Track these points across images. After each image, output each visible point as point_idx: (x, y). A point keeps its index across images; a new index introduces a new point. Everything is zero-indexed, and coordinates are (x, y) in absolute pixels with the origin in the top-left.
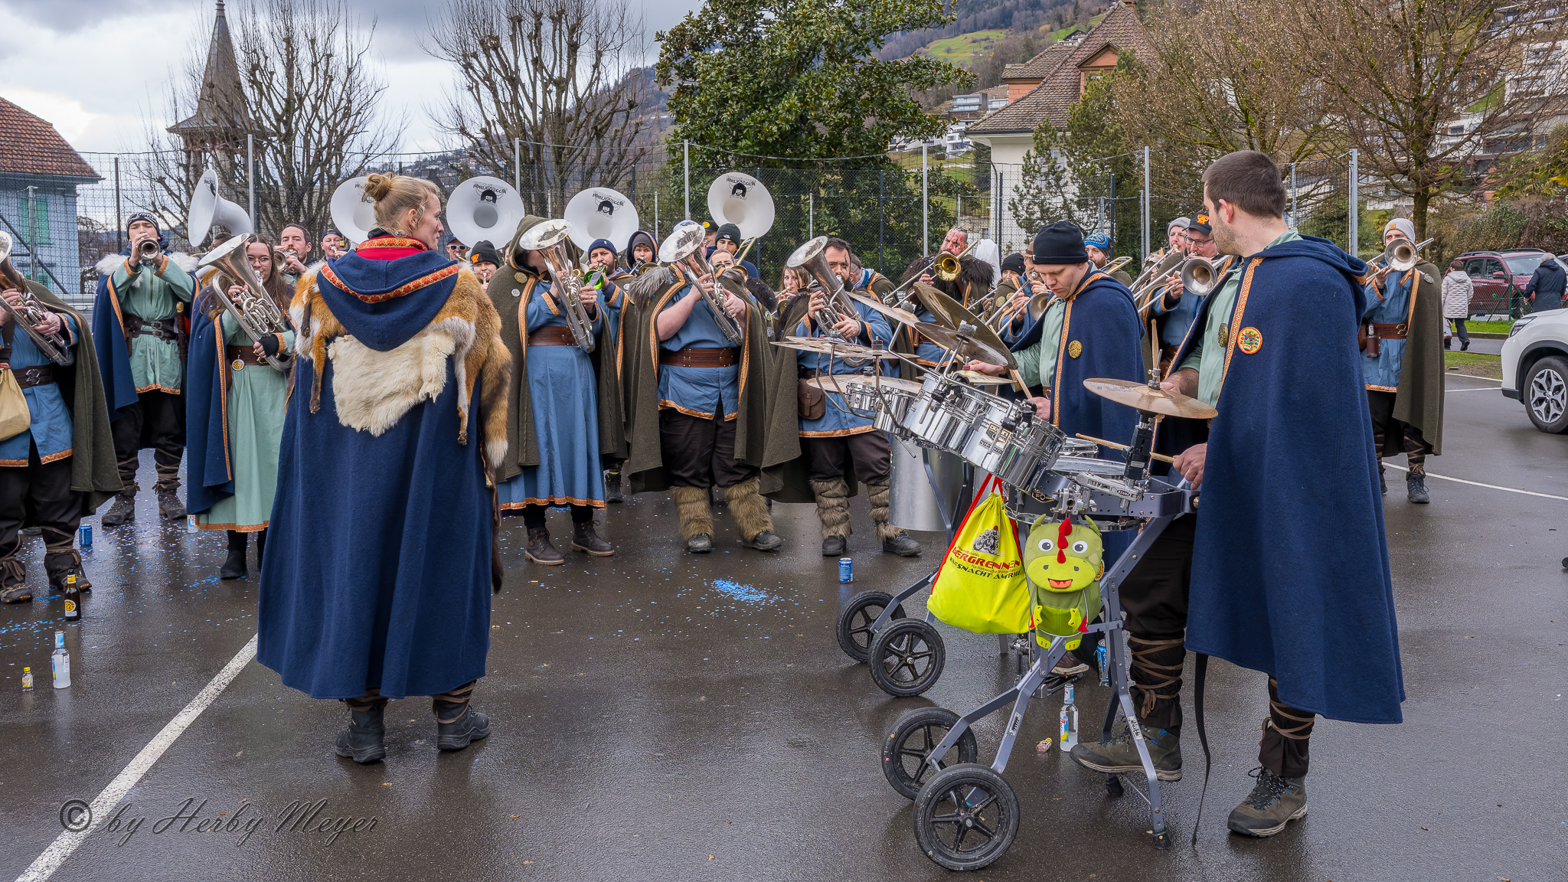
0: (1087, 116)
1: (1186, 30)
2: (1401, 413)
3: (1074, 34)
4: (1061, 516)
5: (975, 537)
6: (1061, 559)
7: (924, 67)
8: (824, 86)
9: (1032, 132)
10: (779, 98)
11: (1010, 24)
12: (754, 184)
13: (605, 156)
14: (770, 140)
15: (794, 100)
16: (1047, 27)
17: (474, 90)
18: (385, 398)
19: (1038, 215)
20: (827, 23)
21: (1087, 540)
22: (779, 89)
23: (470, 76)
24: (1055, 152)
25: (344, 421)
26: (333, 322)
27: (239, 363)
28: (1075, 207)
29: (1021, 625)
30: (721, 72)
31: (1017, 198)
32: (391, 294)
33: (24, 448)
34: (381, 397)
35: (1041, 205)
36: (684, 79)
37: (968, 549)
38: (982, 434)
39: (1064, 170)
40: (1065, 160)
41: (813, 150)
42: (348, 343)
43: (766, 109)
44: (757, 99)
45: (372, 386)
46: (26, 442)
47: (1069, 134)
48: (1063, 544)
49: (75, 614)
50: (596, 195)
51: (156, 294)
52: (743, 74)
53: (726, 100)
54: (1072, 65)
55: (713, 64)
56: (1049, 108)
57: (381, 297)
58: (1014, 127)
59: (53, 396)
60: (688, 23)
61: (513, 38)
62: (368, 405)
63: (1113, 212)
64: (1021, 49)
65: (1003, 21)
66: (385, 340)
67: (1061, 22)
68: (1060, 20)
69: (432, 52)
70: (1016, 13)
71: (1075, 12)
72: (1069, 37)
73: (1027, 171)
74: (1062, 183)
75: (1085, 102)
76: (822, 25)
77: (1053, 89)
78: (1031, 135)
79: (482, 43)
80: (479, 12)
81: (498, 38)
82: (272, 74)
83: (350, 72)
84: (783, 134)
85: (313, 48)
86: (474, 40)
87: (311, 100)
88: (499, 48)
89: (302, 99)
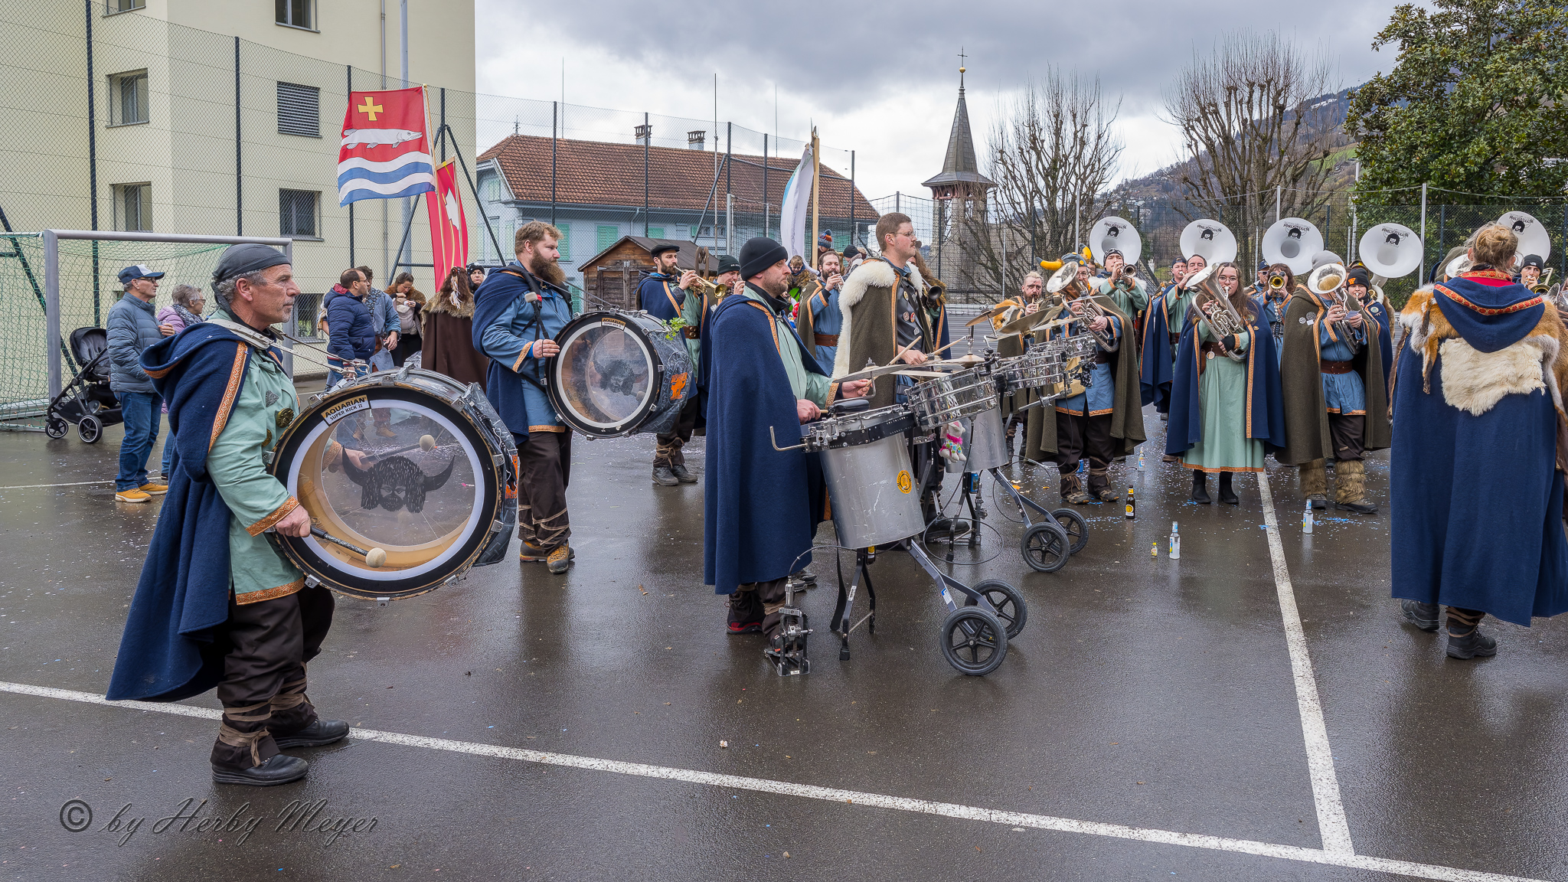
8: (1515, 131)
10: (1465, 144)
12: (1532, 221)
14: (1457, 180)
15: (1483, 145)
17: (1193, 147)
18: (1484, 387)
20: (1522, 75)
22: (1466, 136)
23: (1191, 137)
25: (1450, 402)
26: (1446, 327)
27: (1211, 355)
30: (1411, 122)
32: (1504, 310)
33: (1081, 404)
34: (1481, 386)
36: (1371, 130)
41: (1496, 188)
42: (1459, 344)
43: (1453, 153)
44: (1444, 144)
45: (1475, 378)
46: (1082, 400)
49: (1132, 515)
50: (1384, 230)
51: (1122, 304)
52: (1431, 124)
53: (1416, 147)
55: (1405, 117)
57: (1496, 311)
59: (1103, 372)
60: (1376, 82)
61: (1227, 105)
62: (1470, 391)
66: (1488, 344)
69: (1164, 119)
76: (1517, 77)
79: (1203, 110)
80: (1201, 84)
81: (1216, 105)
82: (1043, 141)
83: (1099, 137)
84: (1469, 174)
85: (1074, 121)
86: (1196, 108)
87: (1071, 160)
88: (1216, 112)
89: (1066, 159)
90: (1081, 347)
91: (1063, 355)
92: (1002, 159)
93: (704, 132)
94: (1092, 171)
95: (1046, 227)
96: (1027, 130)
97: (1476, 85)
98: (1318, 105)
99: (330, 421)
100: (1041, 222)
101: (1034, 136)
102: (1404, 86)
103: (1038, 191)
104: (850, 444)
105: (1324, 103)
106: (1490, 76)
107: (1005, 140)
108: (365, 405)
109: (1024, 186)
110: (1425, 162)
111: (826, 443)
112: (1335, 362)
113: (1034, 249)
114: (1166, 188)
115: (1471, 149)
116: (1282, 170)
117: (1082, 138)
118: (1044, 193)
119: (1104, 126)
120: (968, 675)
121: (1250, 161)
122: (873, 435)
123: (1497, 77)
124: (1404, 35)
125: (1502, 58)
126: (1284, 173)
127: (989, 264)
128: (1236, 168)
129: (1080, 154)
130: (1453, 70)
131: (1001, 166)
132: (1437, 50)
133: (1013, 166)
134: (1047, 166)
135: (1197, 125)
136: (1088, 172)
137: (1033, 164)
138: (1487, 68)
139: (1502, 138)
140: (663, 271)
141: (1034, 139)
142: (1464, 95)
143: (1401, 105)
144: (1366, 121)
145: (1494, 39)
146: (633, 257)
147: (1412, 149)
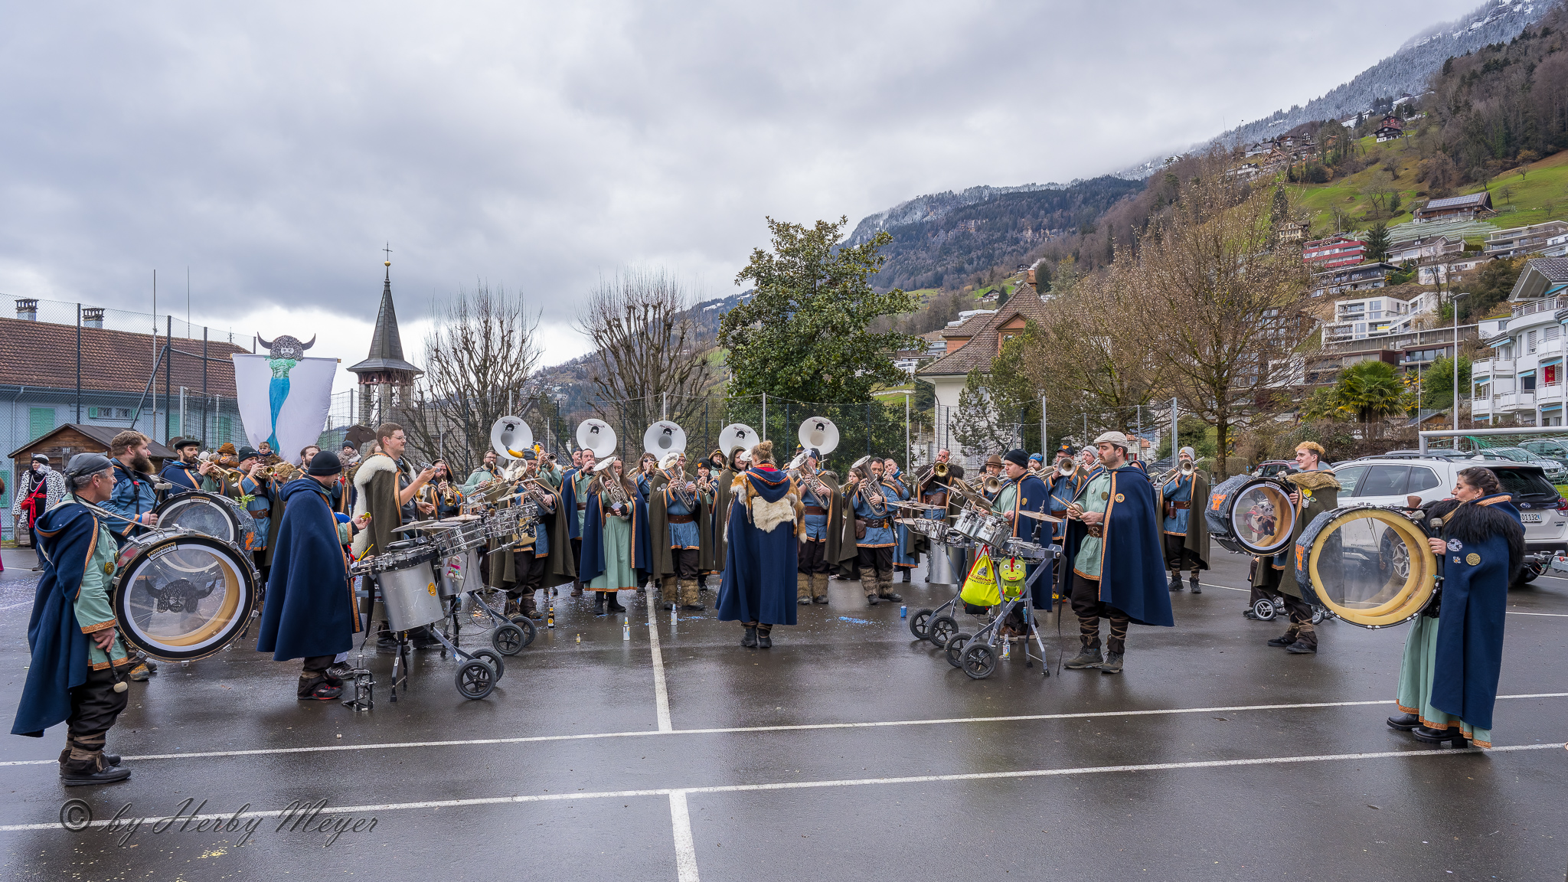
0: (1004, 365)
1: (1070, 315)
2: (1188, 545)
3: (990, 292)
4: (1011, 557)
5: (978, 570)
6: (1012, 571)
7: (897, 338)
9: (966, 374)
10: (801, 359)
11: (942, 285)
12: (827, 422)
13: (686, 397)
14: (796, 386)
15: (813, 360)
16: (970, 287)
17: (602, 353)
18: (771, 519)
19: (970, 433)
20: (836, 311)
21: (1020, 565)
22: (802, 354)
23: (598, 341)
24: (981, 390)
25: (757, 527)
26: (754, 491)
27: (608, 514)
28: (995, 428)
29: (996, 601)
30: (764, 341)
31: (955, 421)
35: (973, 427)
36: (737, 345)
37: (976, 574)
38: (984, 528)
39: (989, 402)
40: (988, 395)
42: (760, 499)
43: (793, 366)
44: (786, 360)
45: (768, 515)
47: (991, 376)
48: (1012, 566)
52: (778, 343)
53: (768, 360)
54: (992, 327)
55: (760, 336)
56: (976, 358)
57: (776, 484)
58: (950, 370)
59: (542, 528)
61: (628, 320)
62: (766, 521)
63: (1022, 432)
64: (950, 304)
65: (936, 283)
67: (981, 284)
68: (980, 281)
70: (946, 277)
71: (991, 276)
72: (987, 294)
73: (962, 403)
74: (987, 411)
75: (1003, 356)
77: (979, 344)
78: (966, 376)
79: (609, 323)
80: (607, 303)
81: (618, 320)
82: (474, 343)
83: (523, 341)
84: (805, 382)
85: (501, 327)
86: (603, 322)
87: (499, 360)
88: (619, 326)
89: (495, 360)
90: (529, 511)
91: (518, 516)
92: (437, 357)
93: (103, 310)
94: (517, 369)
95: (477, 416)
96: (460, 332)
97: (806, 317)
98: (708, 308)
99: (152, 559)
100: (473, 412)
101: (466, 338)
102: (760, 313)
103: (470, 385)
104: (399, 568)
105: (714, 307)
106: (815, 311)
107: (440, 340)
108: (174, 548)
109: (457, 380)
110: (774, 371)
111: (385, 568)
112: (677, 515)
113: (468, 436)
114: (580, 376)
115: (805, 364)
116: (671, 373)
117: (508, 341)
118: (476, 386)
119: (528, 333)
120: (473, 699)
121: (647, 365)
122: (414, 562)
123: (821, 311)
124: (758, 275)
125: (823, 298)
126: (673, 376)
127: (427, 449)
128: (636, 371)
129: (507, 355)
130: (792, 302)
131: (437, 363)
132: (779, 289)
133: (447, 363)
134: (478, 364)
135: (604, 335)
136: (514, 370)
137: (466, 362)
138: (813, 304)
139: (825, 356)
140: (184, 460)
141: (466, 341)
142: (799, 324)
143: (758, 325)
144: (733, 337)
145: (818, 283)
146: (73, 444)
147: (765, 362)
